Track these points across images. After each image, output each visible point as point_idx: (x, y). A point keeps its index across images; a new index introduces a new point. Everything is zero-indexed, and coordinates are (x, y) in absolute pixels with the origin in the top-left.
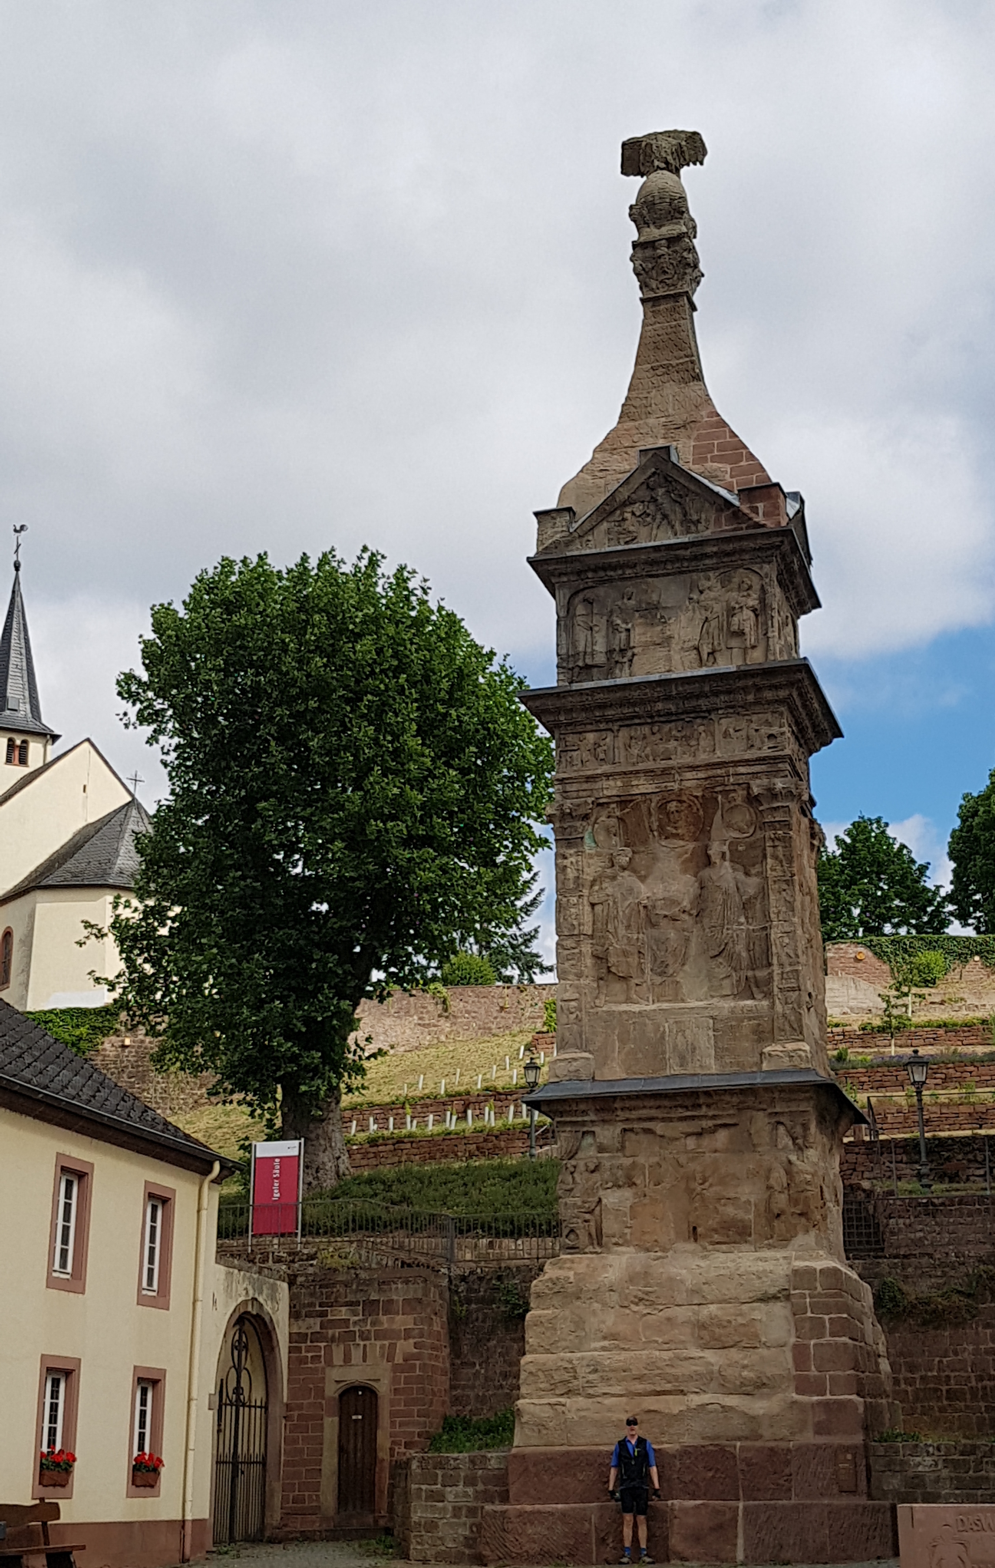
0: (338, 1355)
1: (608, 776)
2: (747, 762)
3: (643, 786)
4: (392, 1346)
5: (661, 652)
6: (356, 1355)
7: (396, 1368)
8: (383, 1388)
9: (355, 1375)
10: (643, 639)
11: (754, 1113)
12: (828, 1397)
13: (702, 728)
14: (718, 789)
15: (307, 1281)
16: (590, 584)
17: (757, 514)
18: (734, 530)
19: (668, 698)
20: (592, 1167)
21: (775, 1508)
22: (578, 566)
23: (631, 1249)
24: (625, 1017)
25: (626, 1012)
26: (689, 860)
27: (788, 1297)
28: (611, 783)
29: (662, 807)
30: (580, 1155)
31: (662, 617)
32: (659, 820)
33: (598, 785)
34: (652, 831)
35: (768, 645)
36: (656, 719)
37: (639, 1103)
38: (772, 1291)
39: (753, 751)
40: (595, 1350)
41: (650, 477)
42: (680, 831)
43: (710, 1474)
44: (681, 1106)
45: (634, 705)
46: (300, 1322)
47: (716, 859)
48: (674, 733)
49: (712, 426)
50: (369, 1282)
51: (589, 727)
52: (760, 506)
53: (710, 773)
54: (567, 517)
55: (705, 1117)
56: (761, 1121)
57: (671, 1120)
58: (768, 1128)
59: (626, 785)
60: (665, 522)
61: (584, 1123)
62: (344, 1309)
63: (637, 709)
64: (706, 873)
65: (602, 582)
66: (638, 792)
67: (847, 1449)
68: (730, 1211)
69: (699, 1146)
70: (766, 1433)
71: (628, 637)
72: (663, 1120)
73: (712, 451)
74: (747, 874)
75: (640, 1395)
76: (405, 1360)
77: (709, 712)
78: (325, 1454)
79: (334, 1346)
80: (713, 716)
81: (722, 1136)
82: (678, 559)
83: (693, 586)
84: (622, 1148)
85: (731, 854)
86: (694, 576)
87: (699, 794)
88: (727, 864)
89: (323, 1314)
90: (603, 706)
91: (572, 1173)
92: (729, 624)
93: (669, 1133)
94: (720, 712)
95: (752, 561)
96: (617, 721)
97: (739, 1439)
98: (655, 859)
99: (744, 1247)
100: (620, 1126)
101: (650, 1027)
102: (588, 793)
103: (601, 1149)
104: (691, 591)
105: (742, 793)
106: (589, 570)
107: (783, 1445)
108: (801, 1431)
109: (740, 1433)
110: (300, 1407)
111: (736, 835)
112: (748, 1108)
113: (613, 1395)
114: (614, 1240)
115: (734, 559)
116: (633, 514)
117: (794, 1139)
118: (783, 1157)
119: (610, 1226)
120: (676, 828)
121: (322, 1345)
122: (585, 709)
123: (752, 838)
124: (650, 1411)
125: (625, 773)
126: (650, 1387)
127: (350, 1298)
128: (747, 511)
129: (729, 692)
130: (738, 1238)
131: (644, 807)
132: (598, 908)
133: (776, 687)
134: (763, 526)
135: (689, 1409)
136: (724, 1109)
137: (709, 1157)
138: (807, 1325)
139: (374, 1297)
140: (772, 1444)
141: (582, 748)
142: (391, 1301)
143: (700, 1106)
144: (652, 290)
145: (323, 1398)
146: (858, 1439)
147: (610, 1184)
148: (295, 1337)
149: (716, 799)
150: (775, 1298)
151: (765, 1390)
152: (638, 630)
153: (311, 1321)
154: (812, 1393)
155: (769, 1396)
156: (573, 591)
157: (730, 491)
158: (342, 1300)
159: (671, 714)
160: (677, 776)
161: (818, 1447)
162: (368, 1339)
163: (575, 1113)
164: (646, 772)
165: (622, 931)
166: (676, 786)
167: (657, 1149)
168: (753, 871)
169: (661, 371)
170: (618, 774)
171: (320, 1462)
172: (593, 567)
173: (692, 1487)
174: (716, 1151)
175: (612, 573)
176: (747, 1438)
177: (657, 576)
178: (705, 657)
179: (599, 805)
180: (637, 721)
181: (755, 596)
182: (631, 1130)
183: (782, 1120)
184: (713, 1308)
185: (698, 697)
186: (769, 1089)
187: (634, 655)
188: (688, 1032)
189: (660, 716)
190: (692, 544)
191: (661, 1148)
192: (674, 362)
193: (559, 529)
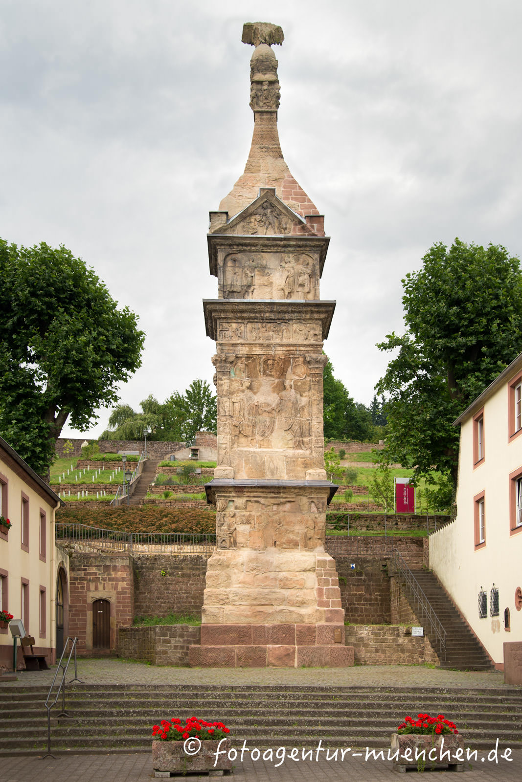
0: (92, 586)
1: (242, 345)
2: (305, 346)
3: (258, 351)
4: (117, 585)
5: (268, 289)
6: (101, 587)
7: (118, 593)
8: (113, 600)
9: (100, 595)
10: (259, 282)
11: (302, 497)
12: (330, 608)
13: (284, 328)
14: (292, 356)
15: (77, 556)
16: (235, 252)
17: (314, 229)
18: (302, 235)
19: (272, 311)
20: (232, 515)
21: (310, 648)
22: (230, 242)
23: (249, 549)
24: (248, 453)
25: (248, 451)
26: (276, 387)
27: (314, 571)
28: (244, 348)
29: (266, 362)
30: (227, 510)
31: (268, 273)
32: (264, 367)
33: (237, 348)
34: (260, 372)
35: (315, 292)
36: (265, 321)
37: (256, 490)
38: (309, 568)
39: (307, 341)
40: (236, 588)
41: (264, 203)
42: (273, 373)
43: (284, 635)
44: (273, 493)
45: (256, 312)
46: (75, 573)
47: (288, 387)
48: (272, 328)
49: (290, 182)
50: (105, 558)
51: (234, 321)
52: (315, 225)
53: (288, 349)
54: (224, 217)
55: (282, 497)
56: (305, 500)
57: (267, 497)
58: (308, 504)
59: (251, 350)
60: (270, 226)
61: (229, 497)
62: (94, 568)
63: (257, 315)
64: (283, 393)
65: (240, 251)
66: (255, 353)
67: (338, 627)
68: (291, 536)
69: (278, 509)
70: (306, 621)
71: (252, 280)
72: (264, 497)
73: (291, 195)
74: (301, 396)
75: (255, 605)
76: (123, 590)
77: (288, 320)
78: (88, 626)
79: (90, 583)
80: (290, 322)
81: (288, 506)
82: (277, 246)
83: (282, 260)
84: (246, 508)
85: (295, 386)
86: (283, 254)
87: (283, 358)
88: (293, 390)
89: (85, 570)
90: (242, 312)
91: (224, 517)
92: (298, 280)
93: (266, 503)
94: (294, 321)
95: (310, 251)
96: (247, 319)
97: (295, 622)
98: (260, 385)
99: (296, 550)
100: (245, 499)
101: (258, 459)
102: (233, 352)
103: (236, 508)
104: (281, 262)
105: (301, 359)
106: (235, 245)
107: (313, 625)
108: (320, 620)
109: (297, 621)
110: (76, 607)
111: (297, 378)
112: (300, 495)
113: (243, 605)
114: (242, 545)
115: (302, 249)
116: (255, 220)
117: (318, 509)
118: (313, 515)
119: (240, 539)
120: (271, 372)
121: (85, 582)
122: (233, 312)
123: (304, 380)
124: (260, 612)
125: (250, 344)
126: (259, 603)
127: (97, 564)
128: (309, 227)
129: (299, 312)
130: (293, 547)
131: (257, 361)
132: (236, 405)
133: (319, 312)
134: (316, 235)
135: (276, 611)
136: (290, 495)
137: (281, 514)
138: (323, 581)
139: (108, 564)
140: (309, 625)
141: (230, 330)
142: (115, 566)
143: (280, 493)
144: (260, 107)
145: (86, 603)
146: (342, 624)
147: (239, 523)
148: (73, 579)
149: (290, 361)
150: (309, 570)
151: (305, 605)
152: (257, 277)
153: (79, 572)
154: (324, 606)
155: (307, 607)
156: (227, 254)
157: (301, 216)
158: (93, 564)
159: (272, 319)
160: (273, 348)
161: (328, 626)
162: (105, 581)
163: (227, 492)
164: (260, 345)
165: (247, 416)
166: (273, 353)
167: (260, 509)
168: (304, 395)
169: (264, 150)
170: (247, 344)
171: (85, 629)
172: (237, 243)
173: (276, 640)
174: (285, 512)
175: (245, 248)
176: (298, 622)
177: (266, 252)
178: (287, 294)
179: (238, 357)
180: (256, 321)
181: (310, 268)
182: (250, 501)
183: (314, 500)
184: (284, 573)
185: (285, 313)
186: (311, 488)
187: (254, 289)
188: (275, 462)
189: (267, 319)
190: (285, 239)
191: (262, 509)
192: (271, 146)
193: (220, 222)
